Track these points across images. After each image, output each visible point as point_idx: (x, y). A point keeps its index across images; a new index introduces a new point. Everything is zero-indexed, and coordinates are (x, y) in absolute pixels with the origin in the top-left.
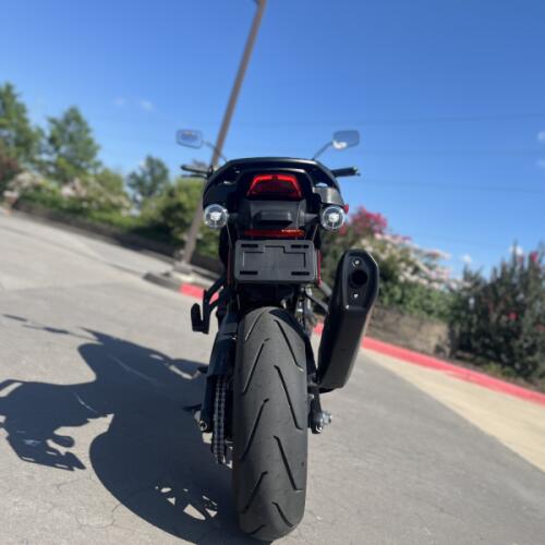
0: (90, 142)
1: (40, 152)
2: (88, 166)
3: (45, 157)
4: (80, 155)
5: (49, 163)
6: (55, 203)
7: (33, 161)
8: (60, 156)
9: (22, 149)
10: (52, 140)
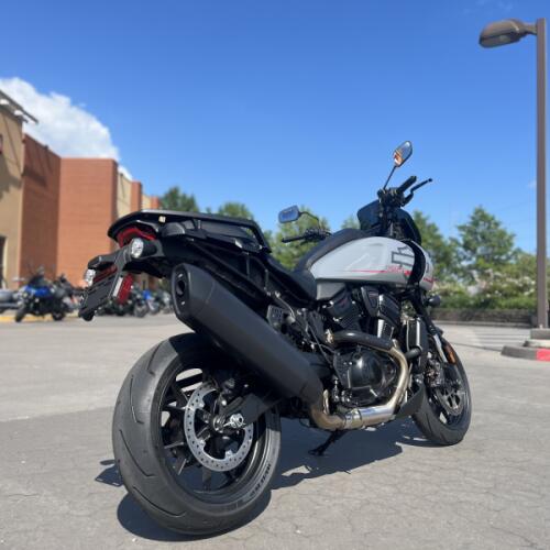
0: (503, 234)
1: (460, 260)
2: (509, 258)
3: (465, 263)
4: (496, 250)
5: (470, 267)
6: (463, 303)
7: (456, 271)
8: (478, 257)
9: (443, 264)
10: (466, 246)
